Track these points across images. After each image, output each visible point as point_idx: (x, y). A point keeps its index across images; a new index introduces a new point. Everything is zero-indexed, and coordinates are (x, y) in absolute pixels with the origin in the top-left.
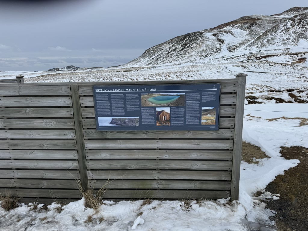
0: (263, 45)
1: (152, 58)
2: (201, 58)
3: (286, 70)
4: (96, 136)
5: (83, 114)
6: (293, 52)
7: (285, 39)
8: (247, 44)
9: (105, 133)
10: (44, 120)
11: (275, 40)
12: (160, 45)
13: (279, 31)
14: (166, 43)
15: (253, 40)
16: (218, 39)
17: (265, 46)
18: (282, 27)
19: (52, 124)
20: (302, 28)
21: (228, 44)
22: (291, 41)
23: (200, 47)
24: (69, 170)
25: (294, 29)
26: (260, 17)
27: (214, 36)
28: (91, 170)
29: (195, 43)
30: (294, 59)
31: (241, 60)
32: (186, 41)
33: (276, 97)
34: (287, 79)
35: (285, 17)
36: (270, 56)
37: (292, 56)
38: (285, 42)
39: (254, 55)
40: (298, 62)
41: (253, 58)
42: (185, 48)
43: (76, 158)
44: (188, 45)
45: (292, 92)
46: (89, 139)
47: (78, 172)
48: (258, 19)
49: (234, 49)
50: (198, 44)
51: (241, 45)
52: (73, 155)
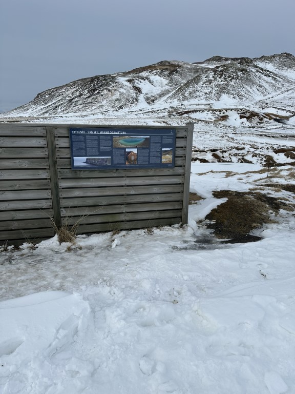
0: (185, 98)
1: (47, 105)
2: (115, 109)
3: (209, 129)
4: (70, 175)
5: (57, 154)
6: (215, 108)
7: (207, 92)
8: (168, 96)
9: (79, 172)
10: (18, 161)
11: (198, 93)
12: (59, 88)
13: (201, 83)
14: (67, 85)
15: (174, 91)
16: (134, 87)
17: (187, 99)
18: (204, 79)
19: (25, 164)
20: (224, 81)
21: (146, 94)
22: (213, 95)
23: (112, 95)
24: (42, 209)
25: (216, 82)
26: (181, 64)
27: (129, 83)
28: (64, 208)
29: (106, 89)
30: (216, 116)
31: (161, 115)
32: (94, 85)
33: (200, 158)
34: (210, 139)
35: (207, 67)
36: (193, 112)
37: (215, 113)
38: (208, 96)
39: (175, 110)
40: (220, 120)
41: (174, 114)
42: (93, 95)
43: (50, 197)
44: (96, 92)
45: (216, 153)
46: (62, 179)
47: (51, 210)
48: (179, 66)
49: (153, 101)
50: (109, 91)
51: (161, 96)
52: (47, 194)
